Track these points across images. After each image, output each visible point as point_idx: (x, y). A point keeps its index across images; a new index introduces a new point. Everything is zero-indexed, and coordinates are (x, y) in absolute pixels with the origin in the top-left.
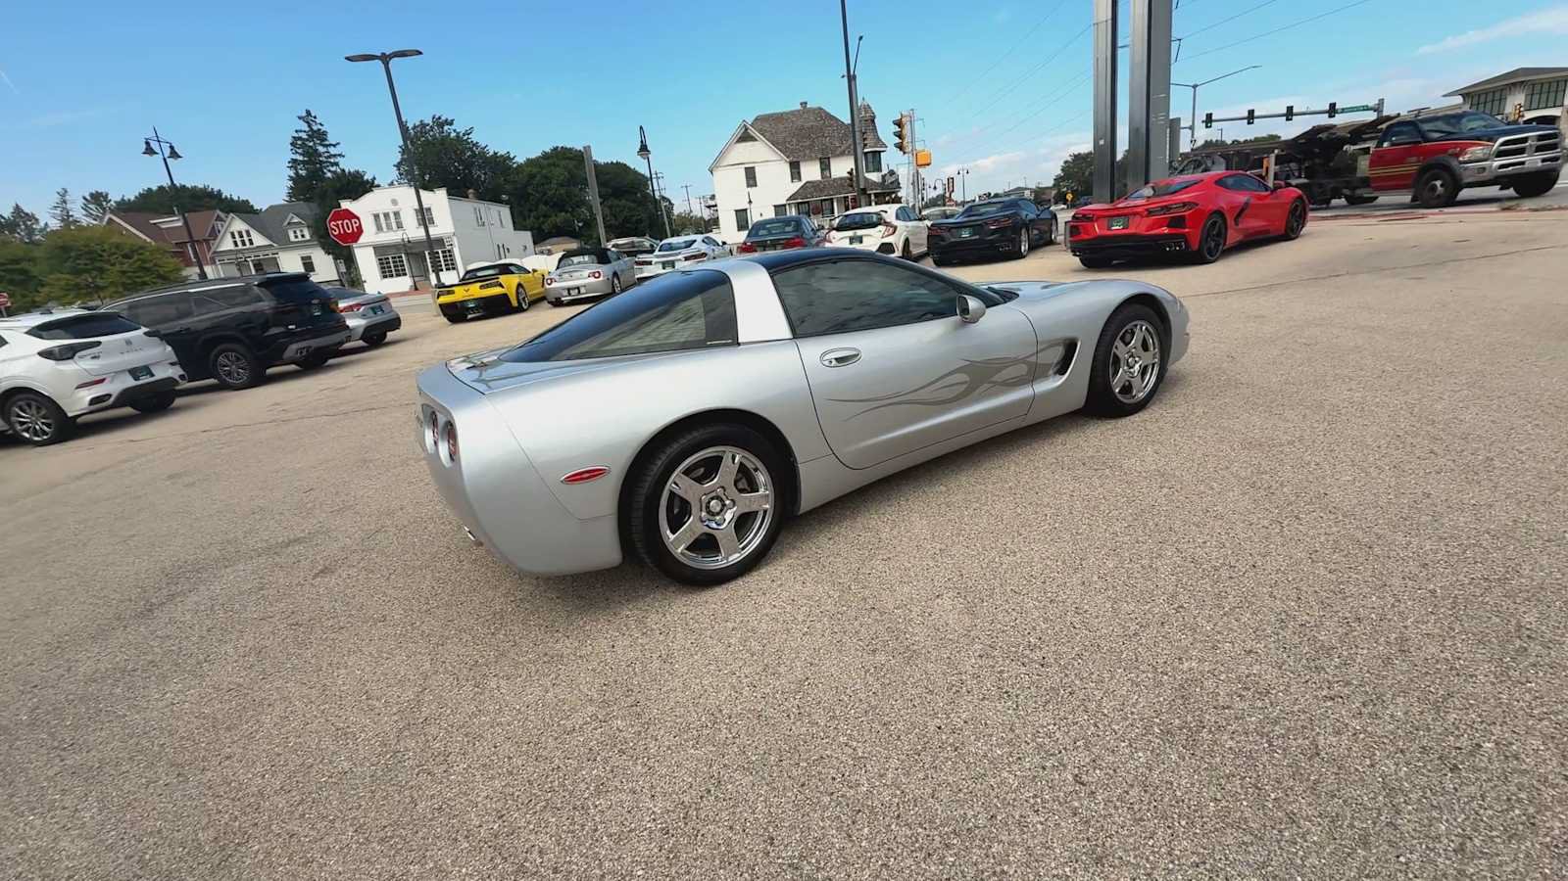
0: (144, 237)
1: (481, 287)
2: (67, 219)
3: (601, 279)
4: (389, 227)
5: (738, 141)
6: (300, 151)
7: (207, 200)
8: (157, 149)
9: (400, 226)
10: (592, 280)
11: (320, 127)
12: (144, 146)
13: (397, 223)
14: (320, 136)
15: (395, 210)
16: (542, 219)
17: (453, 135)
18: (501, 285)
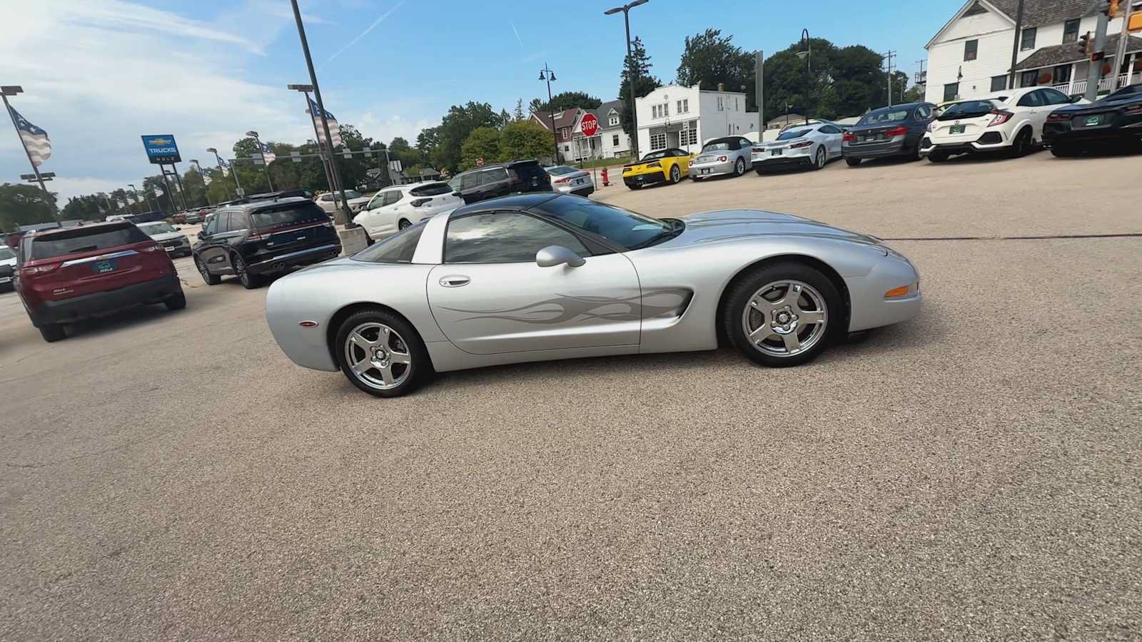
0: (545, 126)
1: (648, 166)
2: (520, 117)
3: (726, 162)
4: (660, 115)
5: (963, 16)
6: (628, 65)
7: (580, 100)
8: (545, 76)
9: (667, 114)
10: (720, 162)
11: (641, 47)
12: (540, 75)
13: (665, 111)
14: (640, 53)
15: (666, 103)
16: (779, 101)
17: (717, 42)
18: (660, 166)
